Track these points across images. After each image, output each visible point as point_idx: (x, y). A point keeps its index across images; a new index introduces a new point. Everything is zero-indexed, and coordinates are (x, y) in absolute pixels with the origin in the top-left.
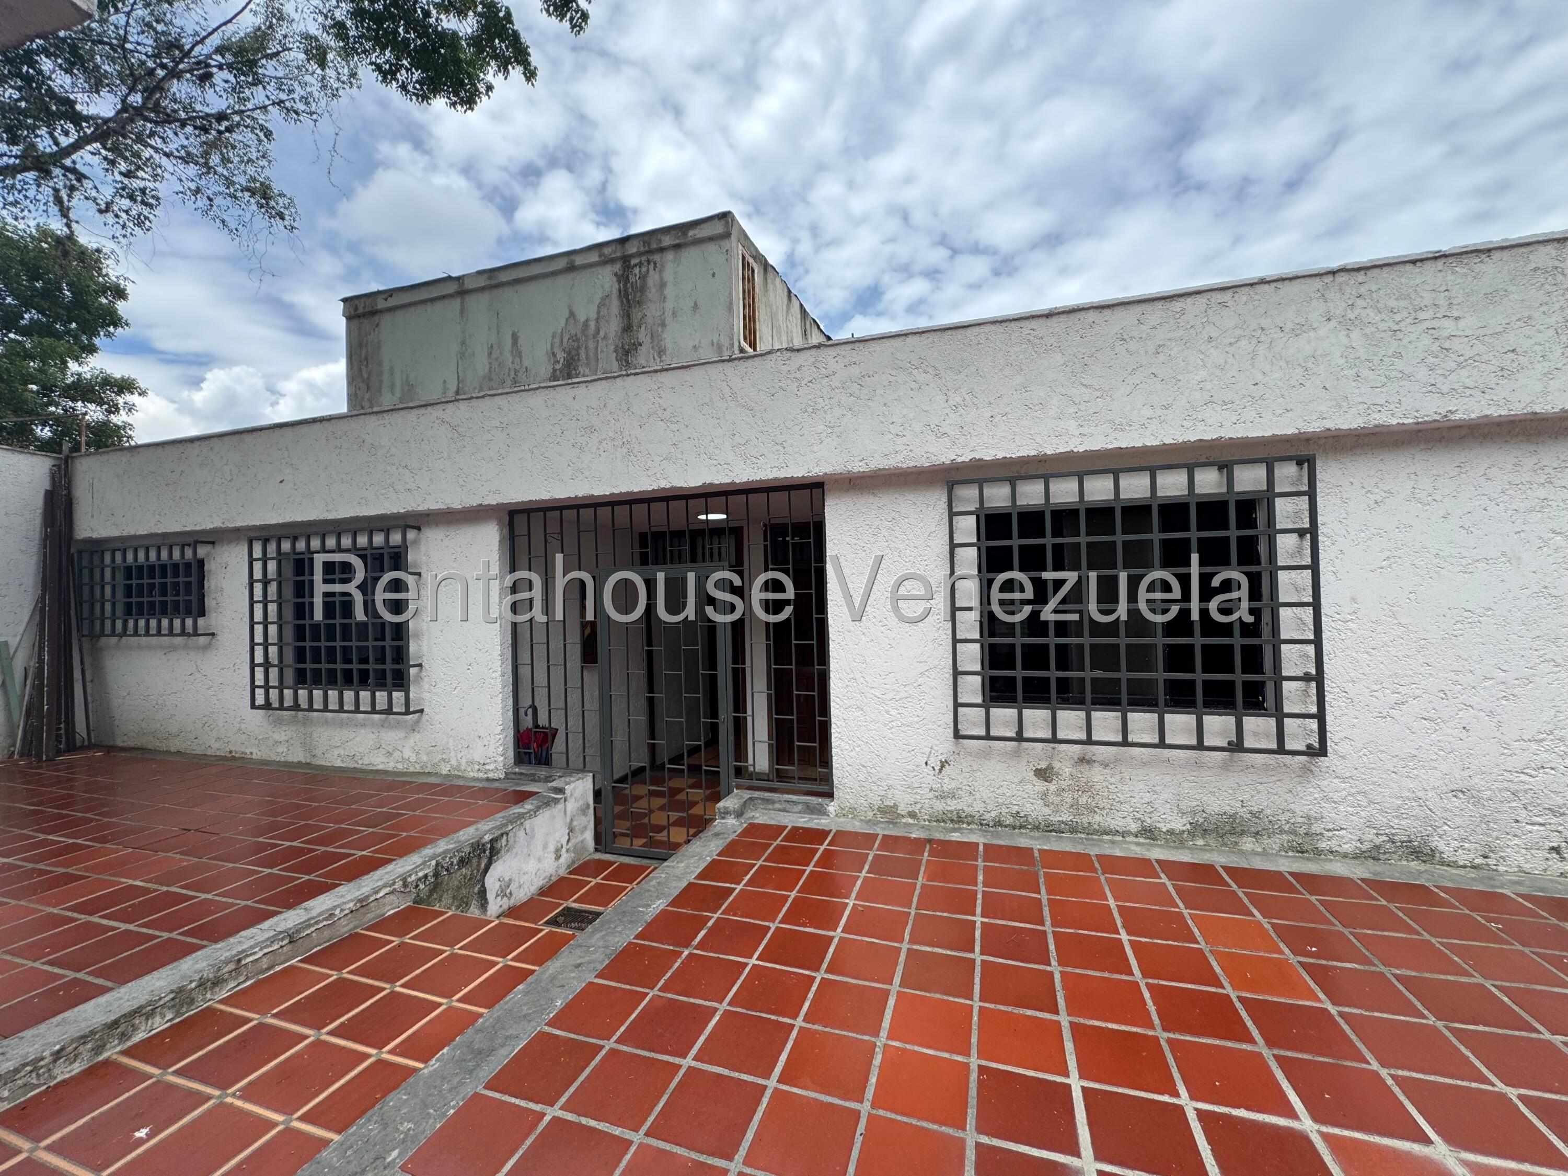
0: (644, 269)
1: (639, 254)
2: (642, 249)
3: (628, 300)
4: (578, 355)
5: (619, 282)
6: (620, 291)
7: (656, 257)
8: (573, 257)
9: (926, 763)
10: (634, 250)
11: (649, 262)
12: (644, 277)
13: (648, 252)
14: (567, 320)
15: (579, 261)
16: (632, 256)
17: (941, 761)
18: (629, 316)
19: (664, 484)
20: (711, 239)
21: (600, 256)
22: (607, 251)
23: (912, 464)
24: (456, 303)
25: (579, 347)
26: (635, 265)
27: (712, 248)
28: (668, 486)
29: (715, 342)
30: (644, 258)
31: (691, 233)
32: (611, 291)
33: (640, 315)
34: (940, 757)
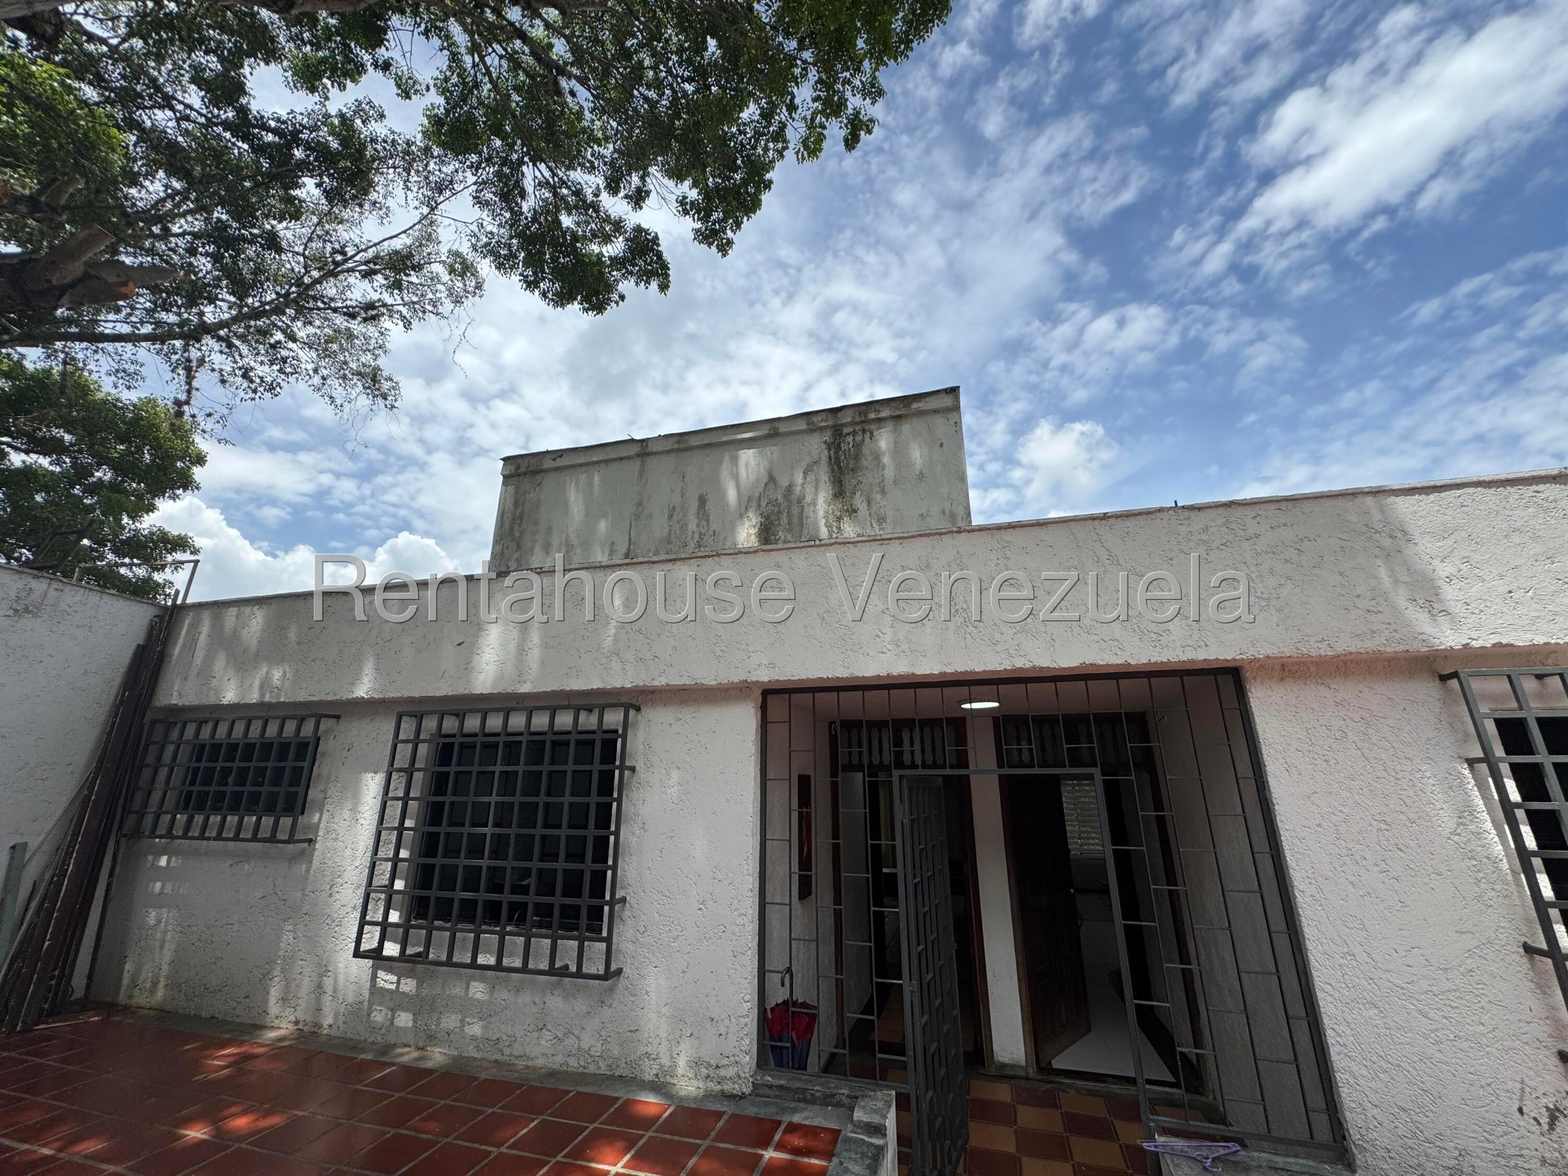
0: (858, 438)
1: (853, 423)
2: (858, 419)
3: (840, 467)
4: (779, 519)
5: (829, 449)
6: (830, 458)
7: (872, 427)
8: (777, 424)
9: (1520, 1110)
10: (849, 419)
11: (864, 431)
12: (858, 446)
13: (863, 422)
14: (766, 485)
15: (783, 428)
16: (845, 425)
17: (1548, 1109)
18: (840, 482)
19: (1020, 663)
20: (936, 411)
21: (808, 424)
22: (815, 419)
23: (1402, 648)
24: (636, 465)
25: (780, 512)
26: (848, 434)
27: (939, 420)
28: (1027, 666)
29: (947, 511)
30: (858, 428)
31: (915, 406)
32: (820, 458)
33: (854, 482)
34: (1544, 1101)
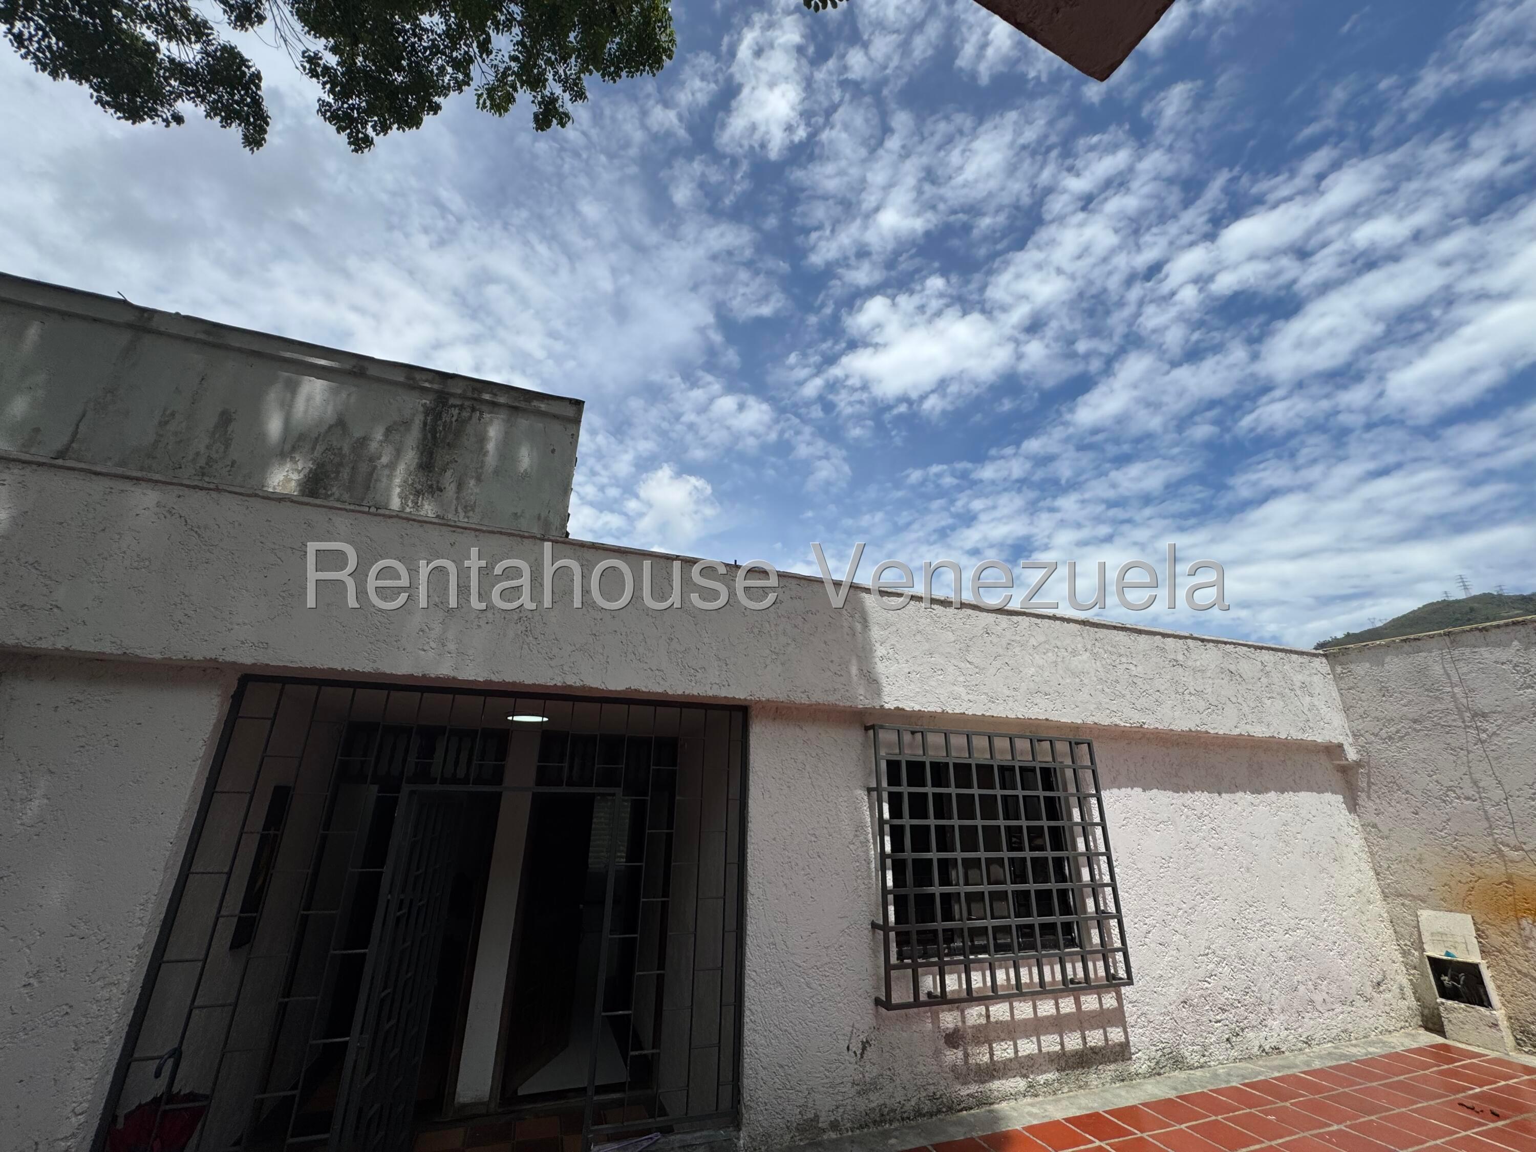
0: (465, 414)
1: (463, 397)
2: (469, 394)
3: (434, 437)
4: (338, 473)
5: (426, 414)
6: (425, 424)
7: (484, 408)
8: (366, 364)
9: (848, 1048)
10: (459, 391)
11: (473, 409)
12: (462, 422)
13: (475, 399)
14: (331, 427)
15: (372, 371)
16: (453, 395)
17: (862, 1042)
18: (431, 454)
20: (555, 417)
21: (408, 378)
22: (418, 376)
25: (340, 464)
26: (455, 406)
27: (557, 427)
29: (543, 516)
30: (467, 403)
31: (535, 403)
32: (412, 420)
33: (447, 458)
34: (861, 1037)
